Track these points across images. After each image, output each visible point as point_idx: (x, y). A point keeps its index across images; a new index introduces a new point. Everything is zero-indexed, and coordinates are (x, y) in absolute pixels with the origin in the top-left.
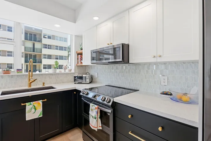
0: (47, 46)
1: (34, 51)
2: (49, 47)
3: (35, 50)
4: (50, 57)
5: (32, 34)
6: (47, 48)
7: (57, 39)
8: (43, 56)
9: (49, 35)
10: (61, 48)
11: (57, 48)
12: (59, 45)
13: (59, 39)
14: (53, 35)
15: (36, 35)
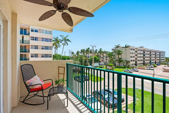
0: (34, 39)
1: (23, 43)
2: (36, 39)
4: (36, 47)
5: (23, 29)
6: (34, 40)
7: (43, 32)
8: (30, 47)
9: (36, 29)
10: (47, 40)
11: (43, 39)
12: (44, 37)
13: (45, 32)
14: (39, 29)
15: (26, 30)
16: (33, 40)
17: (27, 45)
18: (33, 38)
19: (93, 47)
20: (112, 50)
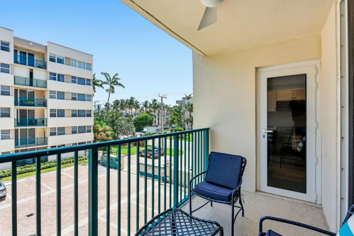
0: (57, 77)
1: (31, 84)
2: (60, 78)
3: (34, 83)
4: (61, 95)
5: (25, 53)
7: (74, 65)
8: (48, 94)
9: (59, 58)
10: (82, 81)
11: (74, 79)
12: (77, 75)
13: (77, 66)
14: (66, 58)
15: (33, 55)
16: (55, 79)
17: (36, 90)
18: (55, 74)
19: (162, 97)
20: (177, 102)
